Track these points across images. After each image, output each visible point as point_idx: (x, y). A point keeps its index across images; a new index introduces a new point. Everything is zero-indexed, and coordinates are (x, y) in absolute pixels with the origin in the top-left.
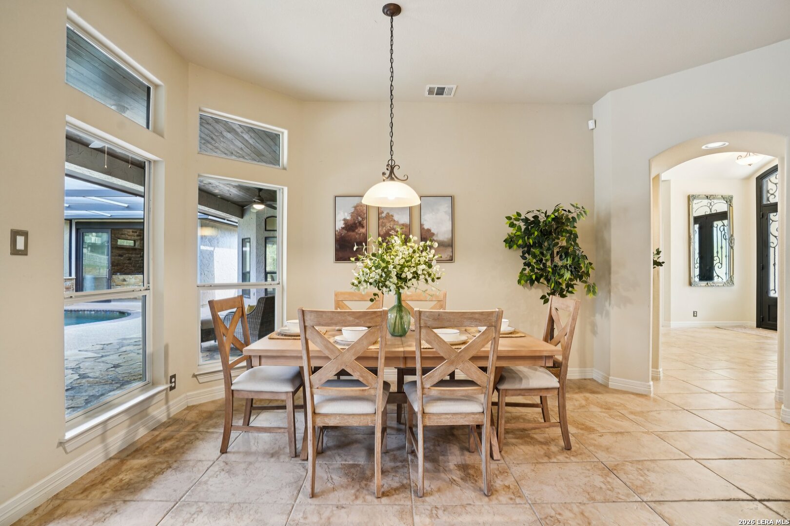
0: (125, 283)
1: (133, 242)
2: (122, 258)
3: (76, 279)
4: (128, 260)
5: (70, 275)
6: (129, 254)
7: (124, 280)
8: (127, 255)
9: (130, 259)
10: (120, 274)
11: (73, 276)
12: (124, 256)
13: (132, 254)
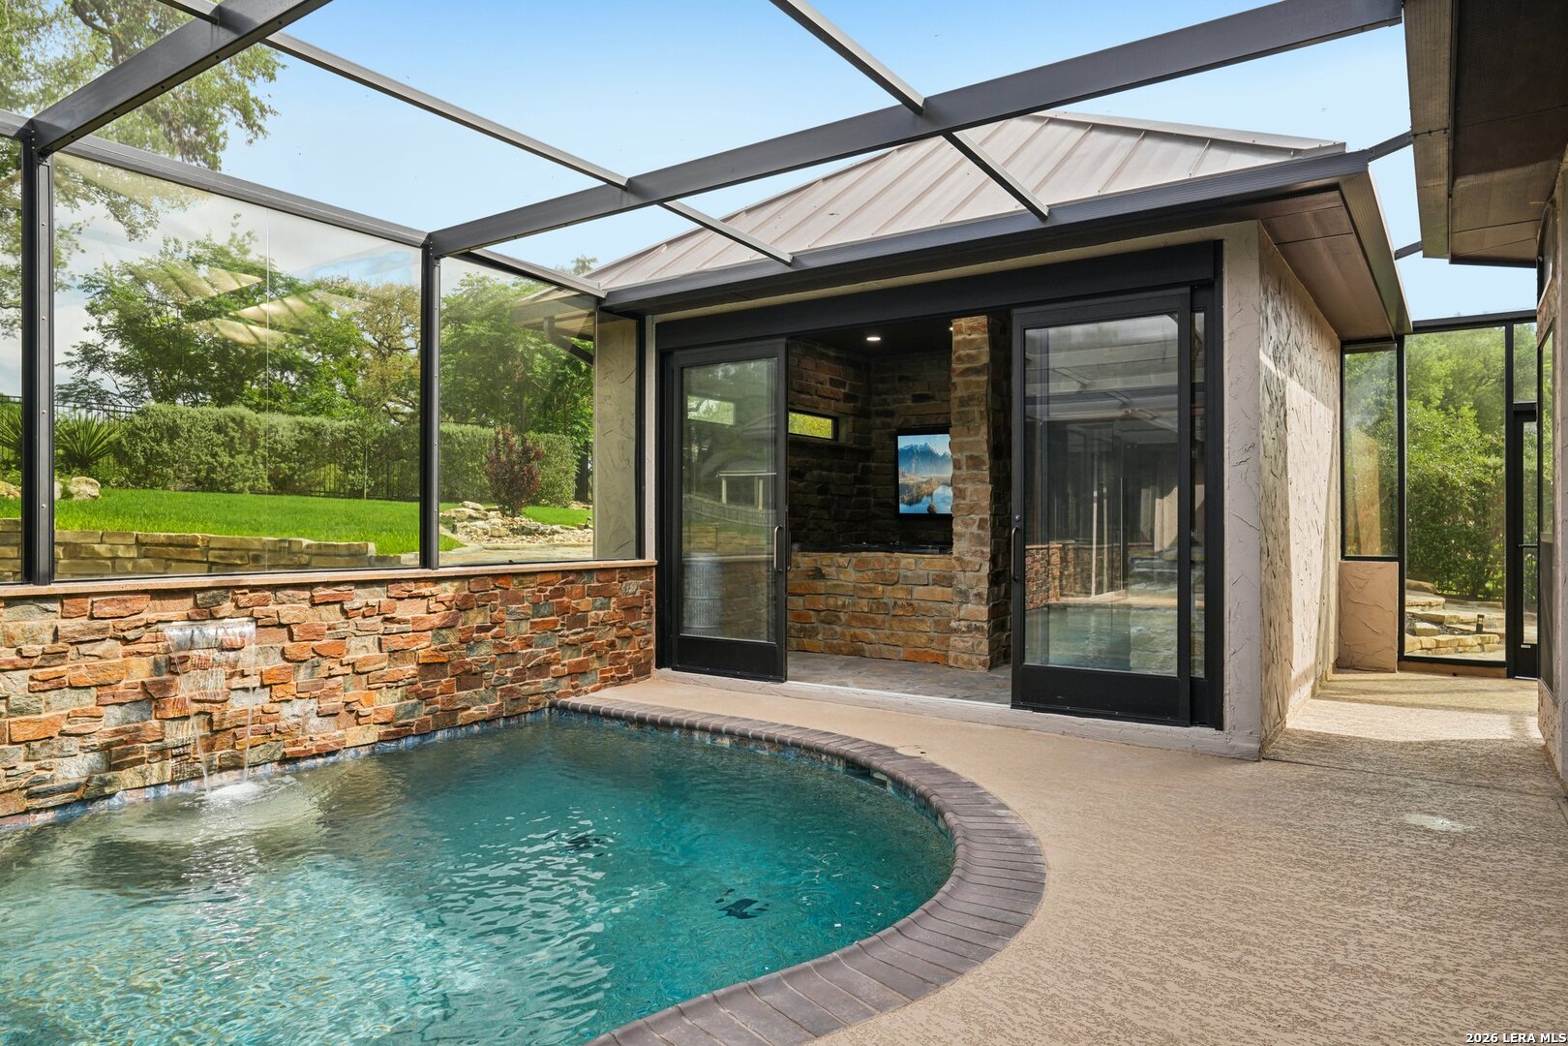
0: (820, 585)
1: (829, 422)
2: (801, 485)
3: (659, 568)
4: (821, 491)
5: (640, 554)
6: (822, 468)
7: (818, 574)
8: (815, 472)
9: (823, 491)
10: (802, 550)
11: (650, 558)
12: (808, 477)
13: (830, 469)
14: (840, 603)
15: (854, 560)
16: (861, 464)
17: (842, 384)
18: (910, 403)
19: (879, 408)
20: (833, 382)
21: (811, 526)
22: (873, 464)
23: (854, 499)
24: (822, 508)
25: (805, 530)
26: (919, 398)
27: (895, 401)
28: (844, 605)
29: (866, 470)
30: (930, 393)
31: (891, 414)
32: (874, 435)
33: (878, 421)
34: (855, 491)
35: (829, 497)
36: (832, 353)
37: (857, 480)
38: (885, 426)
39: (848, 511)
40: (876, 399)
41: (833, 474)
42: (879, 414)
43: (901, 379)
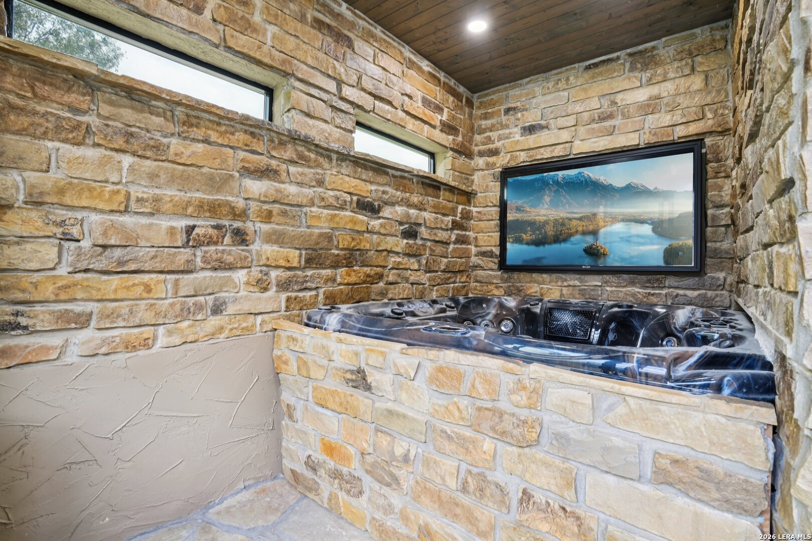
14: (399, 451)
15: (428, 368)
16: (460, 208)
17: (439, 109)
18: (518, 137)
19: (482, 148)
20: (426, 102)
21: (391, 278)
22: (474, 210)
23: (452, 246)
24: (408, 255)
25: (381, 284)
26: (531, 129)
27: (500, 139)
28: (406, 459)
29: (467, 216)
30: (543, 123)
31: (495, 153)
32: (477, 177)
33: (480, 162)
34: (453, 238)
35: (419, 242)
36: (426, 66)
37: (456, 225)
38: (489, 166)
39: (445, 260)
40: (478, 138)
41: (426, 214)
42: (481, 154)
43: (508, 111)
